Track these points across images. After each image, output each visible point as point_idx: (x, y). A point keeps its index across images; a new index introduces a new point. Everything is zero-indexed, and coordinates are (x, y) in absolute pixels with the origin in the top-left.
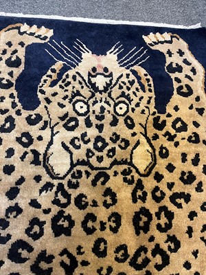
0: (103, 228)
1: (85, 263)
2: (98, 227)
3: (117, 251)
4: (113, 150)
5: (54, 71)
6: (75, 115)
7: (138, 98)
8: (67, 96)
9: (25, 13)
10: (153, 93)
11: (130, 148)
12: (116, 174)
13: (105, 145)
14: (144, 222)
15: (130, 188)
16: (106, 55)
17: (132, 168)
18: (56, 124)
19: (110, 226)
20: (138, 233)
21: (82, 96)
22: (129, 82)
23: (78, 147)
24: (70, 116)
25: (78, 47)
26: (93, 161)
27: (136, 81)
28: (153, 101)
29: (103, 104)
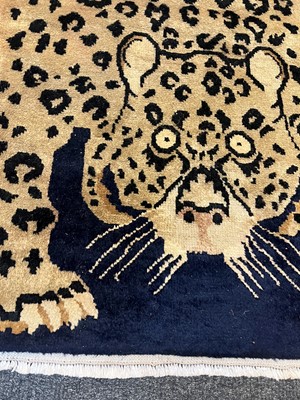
29: (200, 149)
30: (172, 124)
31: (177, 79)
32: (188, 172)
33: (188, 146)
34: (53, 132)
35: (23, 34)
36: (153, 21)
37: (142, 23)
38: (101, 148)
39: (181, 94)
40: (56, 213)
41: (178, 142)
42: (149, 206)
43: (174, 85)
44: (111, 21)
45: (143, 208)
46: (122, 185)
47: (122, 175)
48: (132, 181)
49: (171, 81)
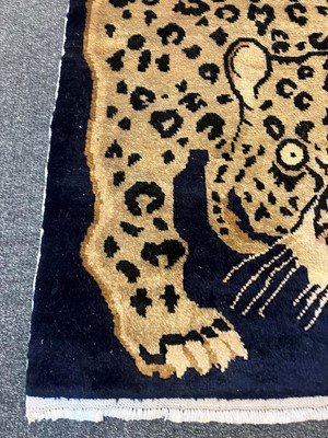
30: (296, 137)
31: (294, 86)
32: (323, 190)
33: (318, 161)
34: (168, 157)
35: (122, 53)
36: (258, 24)
37: (246, 27)
38: (223, 170)
39: (301, 103)
40: (185, 245)
41: (306, 157)
42: (285, 231)
43: (291, 93)
44: (212, 29)
45: (278, 234)
46: (251, 210)
47: (249, 198)
48: (262, 204)
49: (287, 89)
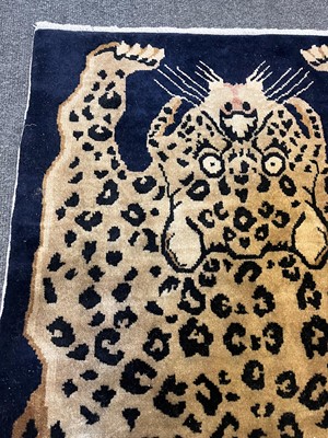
0: (256, 345)
1: (232, 397)
2: (248, 344)
3: (280, 379)
4: (264, 229)
5: (168, 111)
6: (203, 176)
7: (299, 148)
8: (190, 149)
9: (120, 26)
10: (322, 139)
11: (290, 225)
12: (271, 264)
13: (252, 220)
14: (319, 339)
15: (294, 287)
16: (245, 82)
17: (295, 257)
18: (177, 191)
19: (267, 343)
20: (310, 355)
21: (212, 147)
22: (283, 123)
23: (211, 225)
24: (196, 178)
25: (202, 73)
26: (235, 245)
27: (294, 121)
28: (322, 151)
29: (245, 158)
